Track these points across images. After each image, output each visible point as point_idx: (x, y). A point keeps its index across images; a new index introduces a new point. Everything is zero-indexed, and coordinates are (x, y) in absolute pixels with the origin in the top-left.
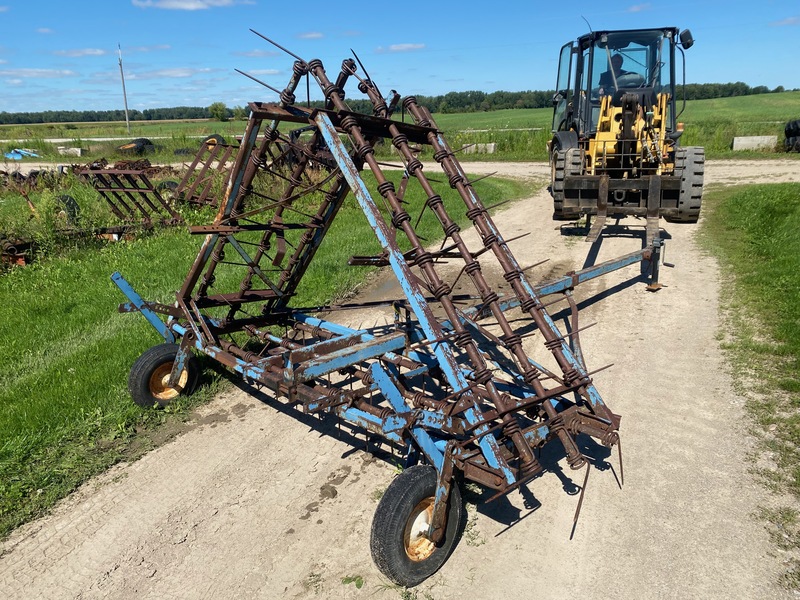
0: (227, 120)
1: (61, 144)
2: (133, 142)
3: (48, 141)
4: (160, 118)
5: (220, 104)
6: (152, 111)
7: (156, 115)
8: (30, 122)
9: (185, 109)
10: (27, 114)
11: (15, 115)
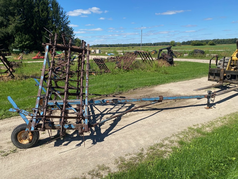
0: (175, 46)
1: (119, 52)
2: (134, 52)
3: (117, 51)
4: (157, 45)
5: (173, 41)
6: (156, 43)
7: (156, 44)
8: (126, 46)
9: (165, 43)
10: (126, 44)
11: (123, 45)
